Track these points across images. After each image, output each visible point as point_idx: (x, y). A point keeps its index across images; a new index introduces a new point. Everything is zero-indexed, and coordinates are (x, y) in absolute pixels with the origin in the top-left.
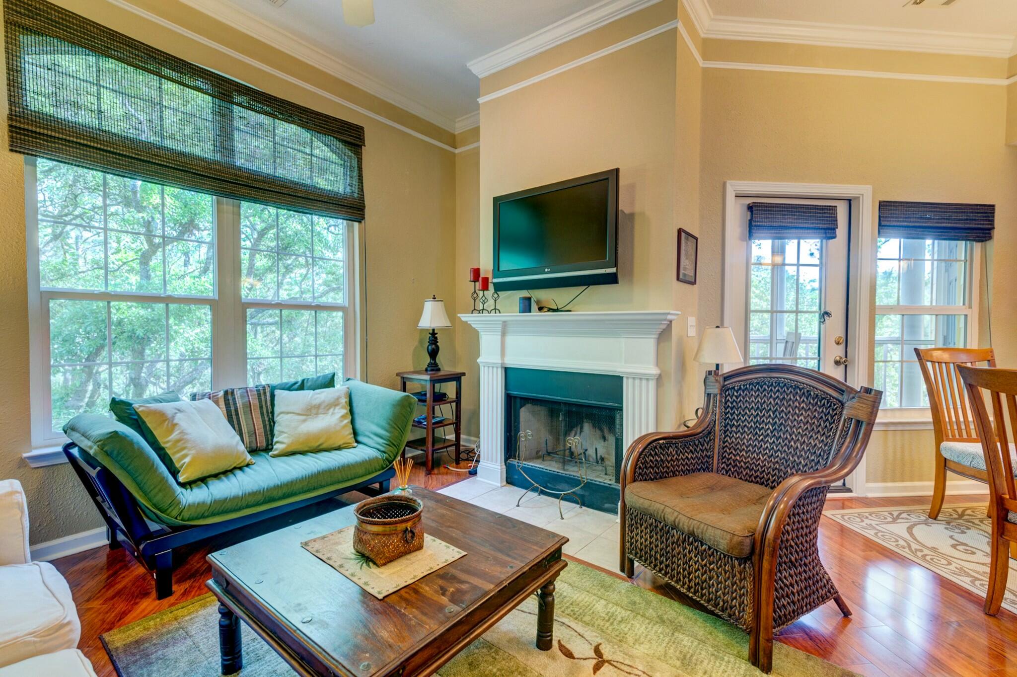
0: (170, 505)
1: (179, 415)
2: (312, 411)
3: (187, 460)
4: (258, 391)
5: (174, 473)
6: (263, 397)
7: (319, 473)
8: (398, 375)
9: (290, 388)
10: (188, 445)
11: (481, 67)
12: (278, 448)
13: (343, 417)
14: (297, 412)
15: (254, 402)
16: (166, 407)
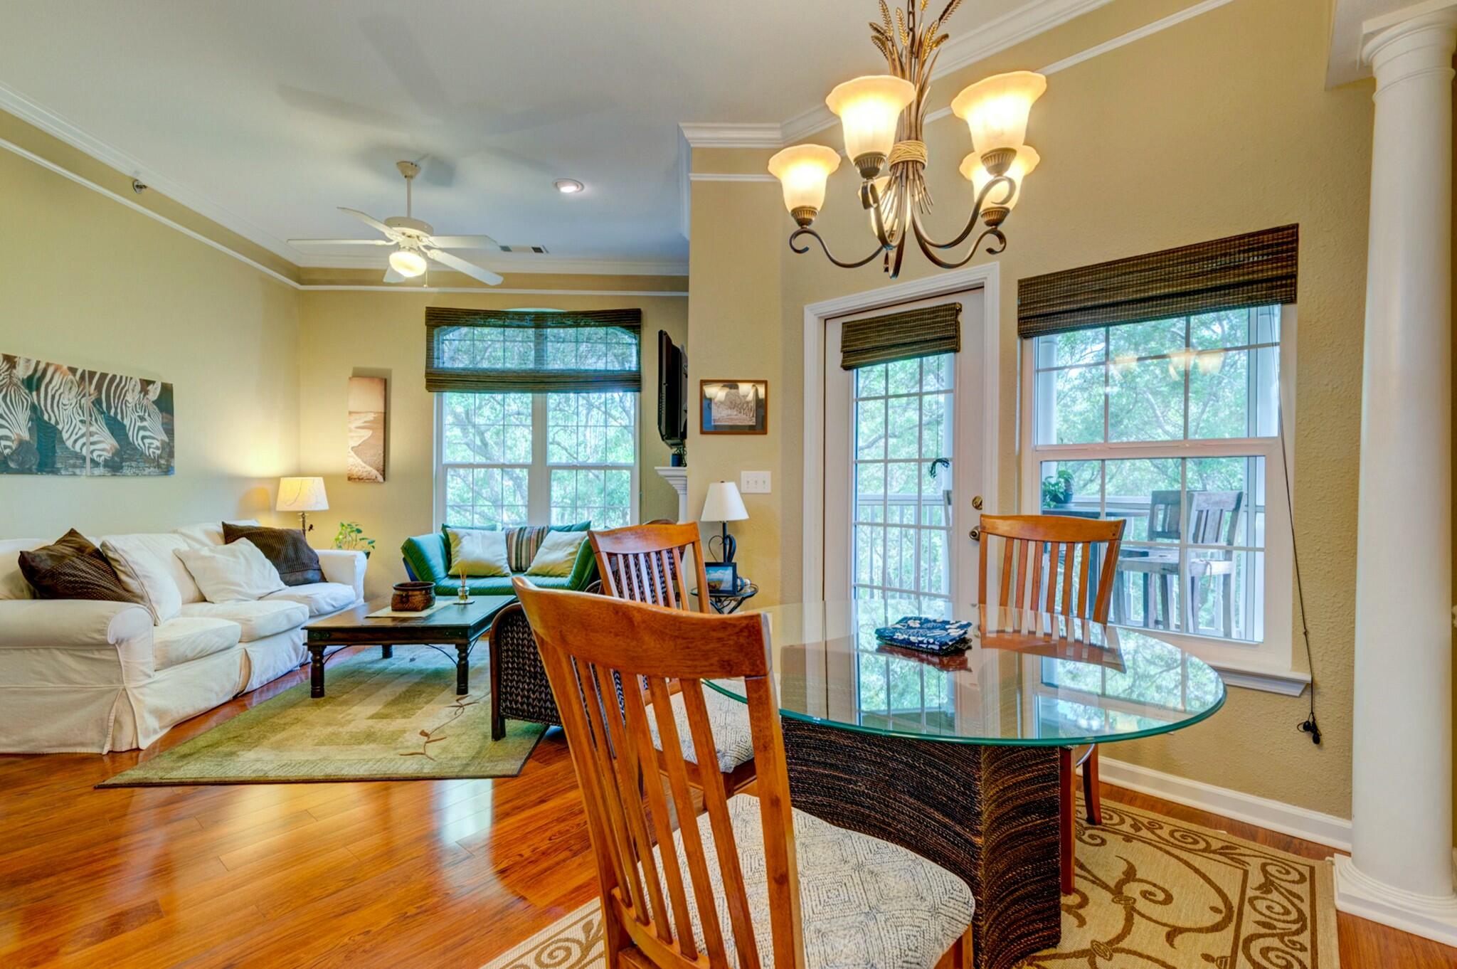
1: (467, 537)
3: (456, 563)
4: (540, 530)
5: (448, 567)
6: (540, 535)
9: (561, 529)
10: (460, 554)
12: (530, 569)
13: (571, 554)
14: (550, 546)
15: (536, 535)
16: (462, 532)
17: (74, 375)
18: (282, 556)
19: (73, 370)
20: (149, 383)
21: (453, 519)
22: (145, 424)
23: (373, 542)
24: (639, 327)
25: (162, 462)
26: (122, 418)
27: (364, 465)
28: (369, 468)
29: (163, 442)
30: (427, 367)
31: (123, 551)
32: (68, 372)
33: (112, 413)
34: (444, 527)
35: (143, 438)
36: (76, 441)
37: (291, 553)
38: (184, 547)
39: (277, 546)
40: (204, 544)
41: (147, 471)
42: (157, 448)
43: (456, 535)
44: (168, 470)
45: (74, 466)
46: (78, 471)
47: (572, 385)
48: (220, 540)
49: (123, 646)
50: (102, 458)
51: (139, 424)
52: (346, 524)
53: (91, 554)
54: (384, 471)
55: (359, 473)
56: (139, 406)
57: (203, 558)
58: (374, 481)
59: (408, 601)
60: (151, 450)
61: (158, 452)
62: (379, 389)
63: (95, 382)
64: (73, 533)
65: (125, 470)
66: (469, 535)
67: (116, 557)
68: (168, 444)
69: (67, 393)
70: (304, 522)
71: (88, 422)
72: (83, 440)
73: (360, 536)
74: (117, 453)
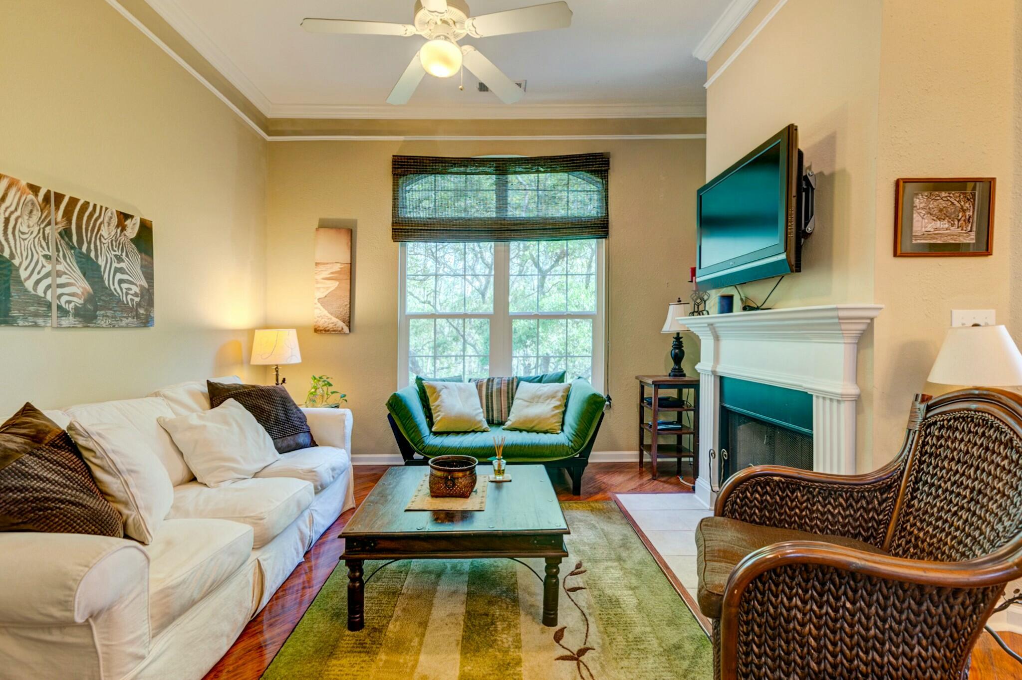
0: (418, 442)
1: (445, 390)
2: (535, 399)
3: (439, 418)
4: (509, 381)
5: (431, 424)
6: (510, 386)
7: (512, 445)
8: (637, 378)
9: (531, 380)
10: (442, 409)
11: (703, 52)
12: (508, 423)
13: (556, 407)
14: (526, 399)
15: (504, 388)
16: (439, 385)
17: (36, 195)
18: (272, 419)
19: (35, 189)
20: (127, 216)
21: (427, 370)
22: (122, 265)
23: (345, 396)
24: (607, 171)
25: (141, 311)
26: (97, 256)
27: (330, 316)
28: (335, 320)
29: (142, 287)
30: (393, 217)
31: (100, 435)
32: (28, 190)
33: (84, 249)
34: (419, 380)
35: (121, 281)
36: (37, 282)
37: (282, 416)
38: (169, 415)
39: (267, 407)
40: (192, 410)
41: (125, 322)
42: (136, 295)
43: (434, 389)
44: (146, 322)
45: (36, 315)
46: (40, 321)
47: (538, 232)
48: (206, 403)
49: (100, 620)
50: (72, 305)
51: (115, 265)
52: (317, 377)
53: (53, 444)
54: (349, 322)
55: (326, 325)
56: (115, 242)
57: (191, 428)
58: (340, 332)
59: (454, 485)
60: (129, 297)
61: (137, 299)
62: (344, 240)
63: (62, 207)
64: (28, 410)
65: (101, 322)
66: (446, 388)
67: (90, 445)
68: (148, 290)
69: (26, 217)
70: (277, 375)
71: (54, 259)
72: (48, 281)
73: (331, 389)
74: (90, 299)
